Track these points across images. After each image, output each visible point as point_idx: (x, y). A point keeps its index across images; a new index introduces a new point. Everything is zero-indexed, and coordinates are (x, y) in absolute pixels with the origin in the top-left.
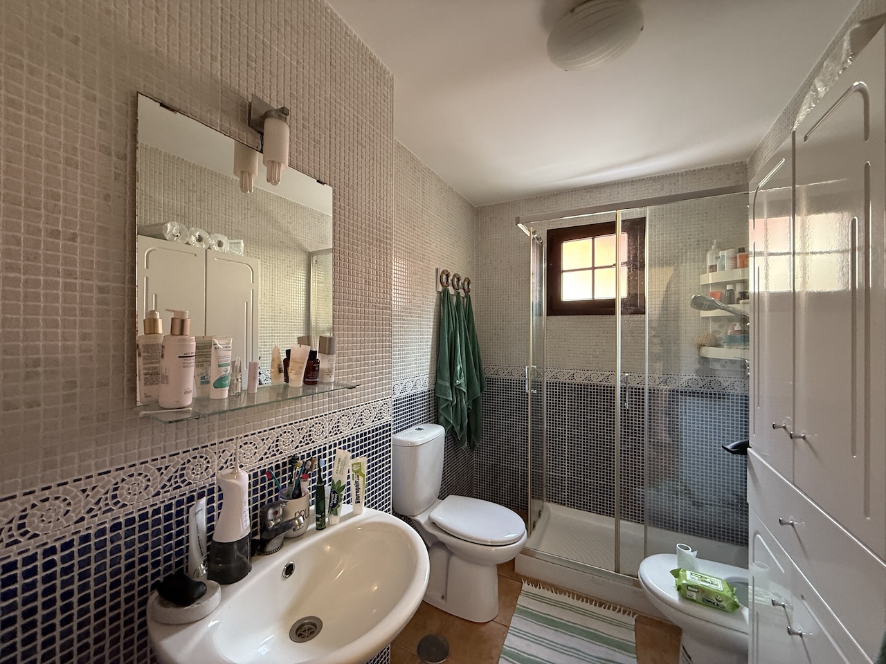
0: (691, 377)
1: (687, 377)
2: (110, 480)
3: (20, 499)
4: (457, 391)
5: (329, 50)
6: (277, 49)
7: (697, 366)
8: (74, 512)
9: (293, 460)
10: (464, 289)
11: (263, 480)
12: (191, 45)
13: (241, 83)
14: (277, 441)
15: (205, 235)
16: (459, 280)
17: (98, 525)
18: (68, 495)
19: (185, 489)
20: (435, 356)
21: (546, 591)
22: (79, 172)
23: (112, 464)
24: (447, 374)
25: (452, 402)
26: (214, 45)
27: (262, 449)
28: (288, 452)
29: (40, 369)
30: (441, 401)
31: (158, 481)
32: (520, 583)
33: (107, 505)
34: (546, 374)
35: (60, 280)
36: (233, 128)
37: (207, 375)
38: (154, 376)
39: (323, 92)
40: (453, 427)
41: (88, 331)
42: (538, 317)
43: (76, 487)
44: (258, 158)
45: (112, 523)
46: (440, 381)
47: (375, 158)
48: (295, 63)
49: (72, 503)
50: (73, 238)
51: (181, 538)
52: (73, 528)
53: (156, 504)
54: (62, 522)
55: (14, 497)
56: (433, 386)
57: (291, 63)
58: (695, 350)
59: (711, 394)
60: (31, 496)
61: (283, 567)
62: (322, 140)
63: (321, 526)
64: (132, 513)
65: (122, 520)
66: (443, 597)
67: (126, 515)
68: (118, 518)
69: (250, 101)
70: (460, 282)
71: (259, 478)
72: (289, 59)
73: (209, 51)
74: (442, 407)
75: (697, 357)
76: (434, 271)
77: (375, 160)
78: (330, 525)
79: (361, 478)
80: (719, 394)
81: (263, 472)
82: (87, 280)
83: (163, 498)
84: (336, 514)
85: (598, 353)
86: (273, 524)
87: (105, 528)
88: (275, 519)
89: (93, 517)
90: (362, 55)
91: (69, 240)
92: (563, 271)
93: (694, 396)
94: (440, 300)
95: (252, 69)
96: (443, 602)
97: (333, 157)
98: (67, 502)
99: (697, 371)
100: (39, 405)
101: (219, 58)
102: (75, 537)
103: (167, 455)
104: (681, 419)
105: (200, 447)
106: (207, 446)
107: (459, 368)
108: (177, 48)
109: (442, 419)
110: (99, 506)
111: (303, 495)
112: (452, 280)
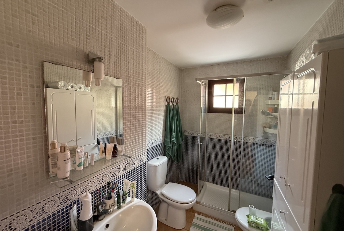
0: (260, 138)
1: (259, 138)
2: (41, 205)
3: (9, 218)
4: (172, 143)
5: (120, 24)
6: (98, 29)
7: (263, 134)
8: (28, 218)
9: (109, 184)
10: (176, 102)
11: (97, 193)
12: (64, 36)
13: (84, 47)
14: (102, 178)
15: (74, 85)
16: (174, 99)
17: (37, 221)
18: (26, 213)
19: (69, 202)
20: (164, 130)
21: (203, 217)
22: (23, 97)
23: (41, 200)
24: (169, 137)
25: (171, 147)
26: (73, 34)
27: (97, 182)
28: (106, 181)
29: (13, 172)
30: (166, 147)
31: (58, 201)
32: (194, 214)
33: (40, 213)
34: (207, 135)
35: (18, 139)
36: (81, 65)
37: (75, 160)
38: (55, 165)
39: (117, 42)
40: (171, 156)
41: (29, 155)
42: (204, 113)
43: (29, 210)
44: (92, 75)
45: (42, 219)
46: (166, 139)
47: (139, 63)
48: (106, 33)
49: (27, 215)
50: (22, 122)
51: (68, 219)
52: (28, 224)
53: (58, 209)
54: (24, 223)
55: (7, 218)
56: (163, 141)
57: (104, 33)
58: (262, 128)
59: (267, 145)
60: (13, 216)
61: (105, 225)
62: (118, 61)
63: (119, 208)
64: (49, 214)
65: (46, 217)
66: (166, 220)
67: (47, 215)
68: (45, 217)
69: (88, 53)
70: (174, 100)
71: (96, 193)
72: (103, 32)
73: (71, 37)
74: (166, 149)
75: (263, 131)
76: (164, 97)
77: (139, 64)
78: (123, 207)
79: (134, 189)
80: (270, 145)
81: (97, 190)
82: (28, 136)
83: (60, 207)
84: (125, 203)
85: (226, 128)
86: (101, 210)
87: (40, 221)
88: (102, 209)
89: (35, 219)
90: (133, 23)
91: (21, 123)
92: (214, 96)
93: (261, 145)
94: (167, 108)
95: (88, 39)
96: (166, 221)
97: (122, 67)
98: (26, 216)
99: (263, 137)
100: (13, 185)
101: (75, 39)
102: (29, 227)
103: (61, 192)
104: (256, 153)
105: (73, 186)
106: (76, 186)
107: (173, 134)
108: (58, 39)
109: (167, 153)
110: (37, 215)
111: (112, 197)
112: (171, 100)
